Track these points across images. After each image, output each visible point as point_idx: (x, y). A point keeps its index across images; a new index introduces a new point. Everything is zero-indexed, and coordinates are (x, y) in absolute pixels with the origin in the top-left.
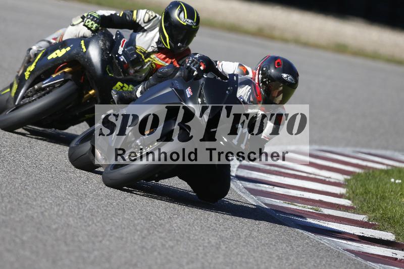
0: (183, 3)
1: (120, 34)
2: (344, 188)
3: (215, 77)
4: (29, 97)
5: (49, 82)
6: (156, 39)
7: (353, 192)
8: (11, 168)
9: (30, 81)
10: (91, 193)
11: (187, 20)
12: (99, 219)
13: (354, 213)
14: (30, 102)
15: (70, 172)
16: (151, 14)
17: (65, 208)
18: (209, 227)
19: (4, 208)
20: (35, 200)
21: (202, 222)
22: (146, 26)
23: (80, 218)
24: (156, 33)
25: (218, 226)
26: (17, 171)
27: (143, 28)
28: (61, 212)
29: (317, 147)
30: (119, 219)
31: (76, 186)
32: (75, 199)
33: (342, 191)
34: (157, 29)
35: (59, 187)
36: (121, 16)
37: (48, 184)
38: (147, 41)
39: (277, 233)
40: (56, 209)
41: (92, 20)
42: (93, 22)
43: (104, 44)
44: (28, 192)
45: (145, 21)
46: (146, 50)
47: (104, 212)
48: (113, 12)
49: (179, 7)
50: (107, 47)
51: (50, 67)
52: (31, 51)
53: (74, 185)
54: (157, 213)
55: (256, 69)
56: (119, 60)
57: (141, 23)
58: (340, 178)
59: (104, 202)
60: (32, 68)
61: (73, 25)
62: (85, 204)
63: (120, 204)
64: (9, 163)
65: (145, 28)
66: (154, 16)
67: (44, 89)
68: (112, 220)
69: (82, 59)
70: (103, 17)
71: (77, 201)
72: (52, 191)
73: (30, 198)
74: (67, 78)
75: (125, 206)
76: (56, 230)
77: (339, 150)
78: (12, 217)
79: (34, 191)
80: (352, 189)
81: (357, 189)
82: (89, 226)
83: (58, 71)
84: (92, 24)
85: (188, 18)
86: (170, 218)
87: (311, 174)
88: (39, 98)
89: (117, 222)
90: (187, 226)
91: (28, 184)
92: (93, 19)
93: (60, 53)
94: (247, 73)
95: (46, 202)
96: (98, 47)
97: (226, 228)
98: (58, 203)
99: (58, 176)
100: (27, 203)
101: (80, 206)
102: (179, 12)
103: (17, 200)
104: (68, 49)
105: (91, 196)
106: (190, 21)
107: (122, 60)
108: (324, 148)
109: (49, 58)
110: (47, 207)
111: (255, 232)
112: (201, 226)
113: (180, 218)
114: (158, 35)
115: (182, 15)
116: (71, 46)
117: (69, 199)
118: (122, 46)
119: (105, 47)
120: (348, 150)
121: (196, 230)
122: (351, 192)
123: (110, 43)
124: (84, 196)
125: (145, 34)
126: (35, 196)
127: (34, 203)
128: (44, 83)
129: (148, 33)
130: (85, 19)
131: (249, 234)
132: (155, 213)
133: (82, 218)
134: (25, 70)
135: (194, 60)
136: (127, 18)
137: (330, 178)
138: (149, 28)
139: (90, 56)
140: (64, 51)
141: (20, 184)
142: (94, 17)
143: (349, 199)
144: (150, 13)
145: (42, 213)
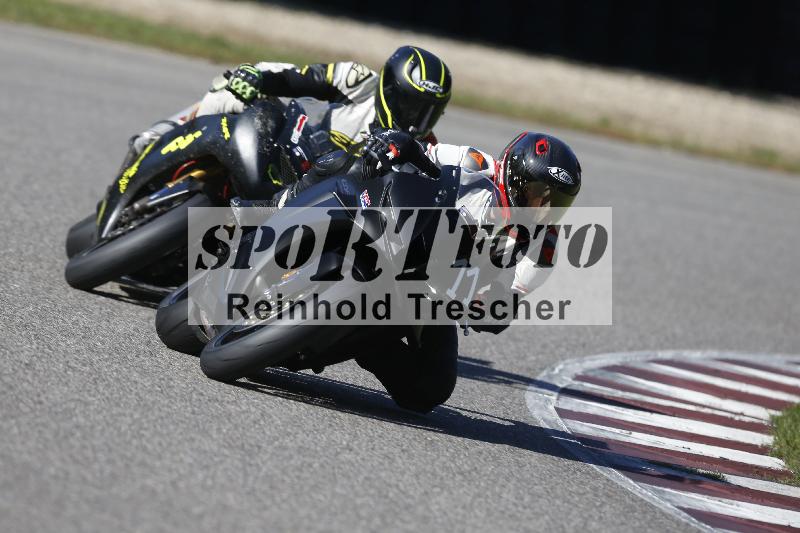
0: (419, 49)
1: (296, 106)
2: (769, 434)
3: (416, 173)
4: (123, 225)
5: (161, 196)
6: (370, 119)
7: (788, 442)
8: (112, 394)
9: (129, 196)
10: (270, 443)
11: (426, 82)
12: (285, 496)
13: (789, 484)
14: (123, 234)
15: (228, 402)
16: (360, 71)
17: (219, 473)
18: (503, 512)
19: (98, 475)
20: (160, 457)
21: (489, 500)
22: (351, 93)
23: (249, 493)
24: (371, 107)
25: (520, 509)
26: (124, 400)
27: (346, 97)
28: (209, 482)
29: (715, 354)
30: (325, 496)
31: (241, 429)
32: (239, 456)
33: (765, 439)
34: (372, 100)
35: (205, 433)
36: (303, 72)
37: (185, 426)
38: (353, 122)
39: (637, 524)
40: (200, 475)
41: (244, 79)
42: (246, 83)
43: (265, 125)
44: (144, 442)
45: (350, 84)
46: (352, 140)
47: (296, 480)
48: (289, 66)
49: (412, 57)
50: (269, 130)
51: (164, 168)
52: (138, 141)
53: (236, 427)
54: (401, 484)
55: (501, 158)
56: (292, 154)
57: (342, 87)
58: (762, 414)
59: (296, 461)
60: (132, 172)
61: (214, 91)
62: (257, 465)
63: (327, 467)
64: (108, 386)
65: (350, 97)
66: (367, 73)
67: (151, 210)
68: (311, 497)
69: (222, 153)
70: (268, 75)
71: (242, 460)
72: (193, 440)
73: (149, 453)
74: (194, 189)
75: (336, 470)
76: (201, 517)
77: (760, 359)
78: (115, 490)
79: (157, 439)
80: (785, 436)
81: (795, 438)
82: (265, 508)
83: (179, 177)
84: (244, 87)
85: (428, 78)
86: (426, 493)
87: (704, 406)
88: (142, 225)
89: (321, 501)
90: (460, 510)
91: (146, 425)
92: (247, 77)
93: (182, 143)
94: (485, 165)
95: (181, 461)
96: (252, 129)
97: (536, 514)
98: (205, 463)
99: (205, 410)
100: (143, 464)
101: (248, 469)
102: (411, 66)
103: (123, 457)
104: (198, 134)
105: (270, 449)
106: (432, 84)
107: (298, 154)
108: (731, 355)
109: (164, 151)
110: (182, 471)
111: (594, 520)
112: (488, 510)
113: (446, 493)
114: (373, 112)
115: (416, 73)
116: (205, 128)
117: (227, 456)
118: (299, 129)
119: (266, 130)
120: (777, 360)
121: (476, 517)
122: (783, 444)
123: (276, 123)
124: (256, 449)
125: (349, 107)
126: (158, 449)
127: (158, 464)
128: (152, 198)
129: (355, 105)
130: (232, 78)
131: (582, 525)
132: (396, 482)
133: (252, 492)
134: (120, 177)
135: (376, 140)
136: (316, 77)
137: (742, 414)
138: (356, 98)
139: (236, 146)
140: (190, 138)
141: (130, 425)
142: (248, 74)
143: (780, 457)
144: (359, 69)
145: (174, 484)
